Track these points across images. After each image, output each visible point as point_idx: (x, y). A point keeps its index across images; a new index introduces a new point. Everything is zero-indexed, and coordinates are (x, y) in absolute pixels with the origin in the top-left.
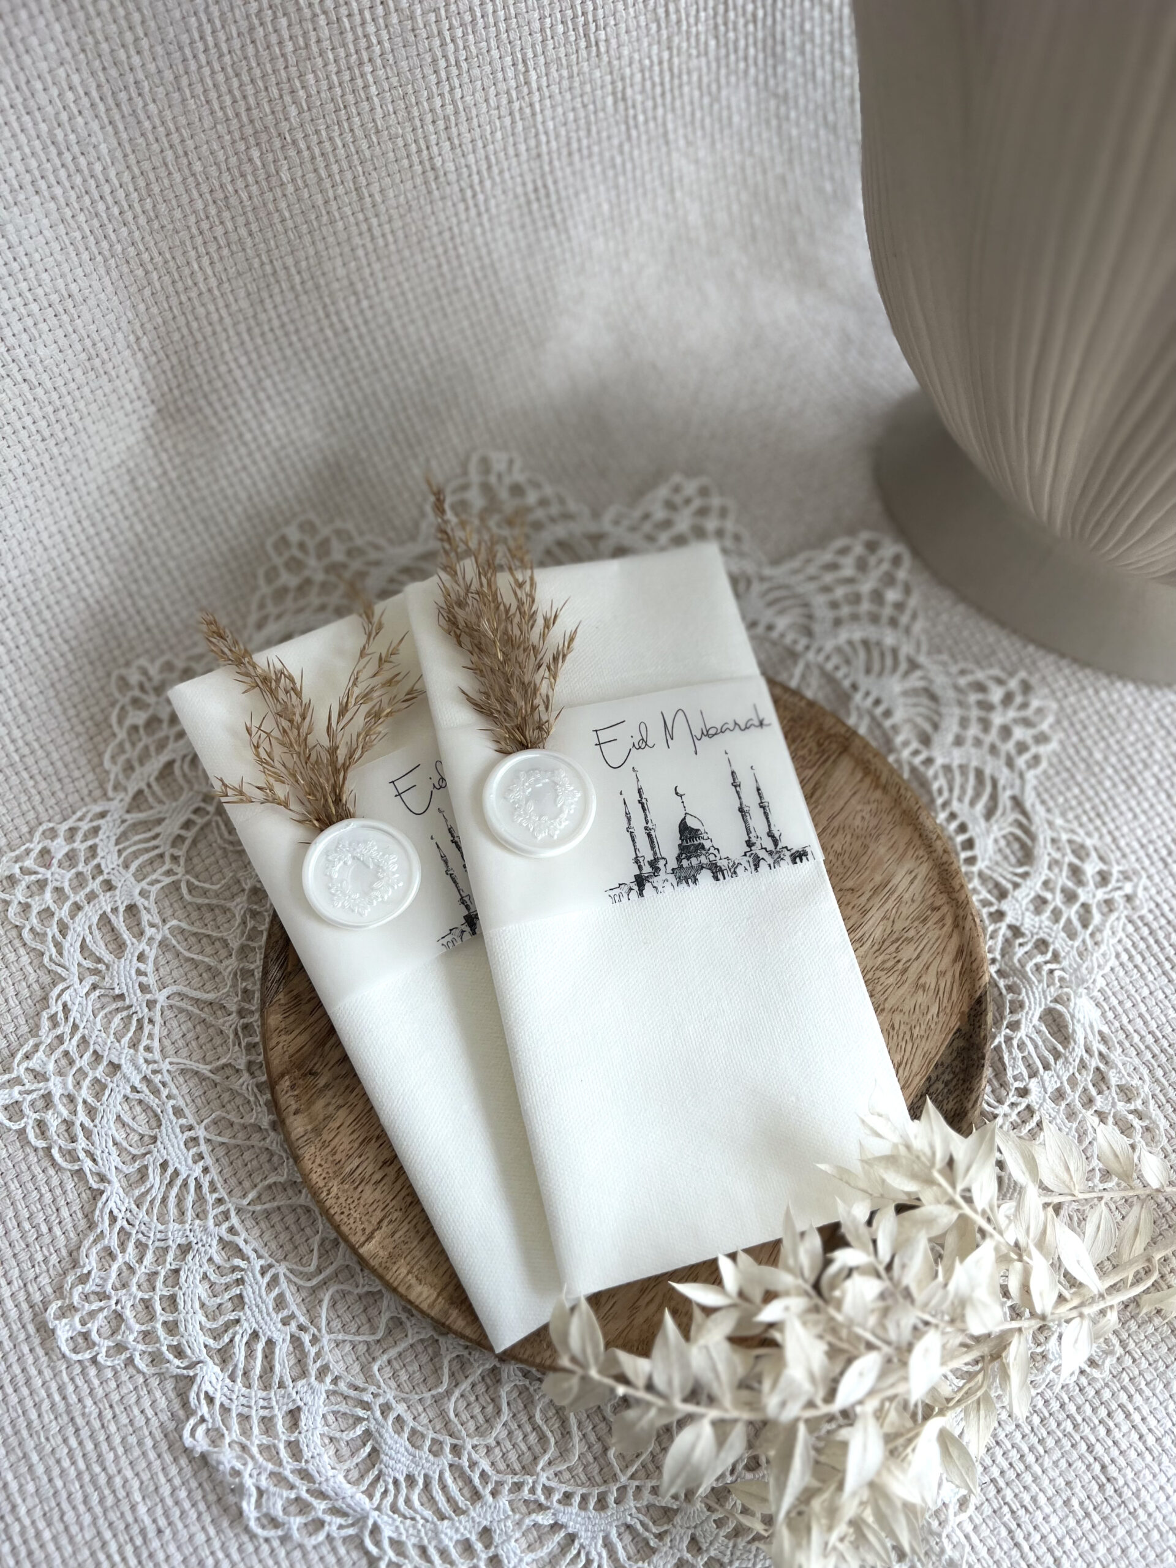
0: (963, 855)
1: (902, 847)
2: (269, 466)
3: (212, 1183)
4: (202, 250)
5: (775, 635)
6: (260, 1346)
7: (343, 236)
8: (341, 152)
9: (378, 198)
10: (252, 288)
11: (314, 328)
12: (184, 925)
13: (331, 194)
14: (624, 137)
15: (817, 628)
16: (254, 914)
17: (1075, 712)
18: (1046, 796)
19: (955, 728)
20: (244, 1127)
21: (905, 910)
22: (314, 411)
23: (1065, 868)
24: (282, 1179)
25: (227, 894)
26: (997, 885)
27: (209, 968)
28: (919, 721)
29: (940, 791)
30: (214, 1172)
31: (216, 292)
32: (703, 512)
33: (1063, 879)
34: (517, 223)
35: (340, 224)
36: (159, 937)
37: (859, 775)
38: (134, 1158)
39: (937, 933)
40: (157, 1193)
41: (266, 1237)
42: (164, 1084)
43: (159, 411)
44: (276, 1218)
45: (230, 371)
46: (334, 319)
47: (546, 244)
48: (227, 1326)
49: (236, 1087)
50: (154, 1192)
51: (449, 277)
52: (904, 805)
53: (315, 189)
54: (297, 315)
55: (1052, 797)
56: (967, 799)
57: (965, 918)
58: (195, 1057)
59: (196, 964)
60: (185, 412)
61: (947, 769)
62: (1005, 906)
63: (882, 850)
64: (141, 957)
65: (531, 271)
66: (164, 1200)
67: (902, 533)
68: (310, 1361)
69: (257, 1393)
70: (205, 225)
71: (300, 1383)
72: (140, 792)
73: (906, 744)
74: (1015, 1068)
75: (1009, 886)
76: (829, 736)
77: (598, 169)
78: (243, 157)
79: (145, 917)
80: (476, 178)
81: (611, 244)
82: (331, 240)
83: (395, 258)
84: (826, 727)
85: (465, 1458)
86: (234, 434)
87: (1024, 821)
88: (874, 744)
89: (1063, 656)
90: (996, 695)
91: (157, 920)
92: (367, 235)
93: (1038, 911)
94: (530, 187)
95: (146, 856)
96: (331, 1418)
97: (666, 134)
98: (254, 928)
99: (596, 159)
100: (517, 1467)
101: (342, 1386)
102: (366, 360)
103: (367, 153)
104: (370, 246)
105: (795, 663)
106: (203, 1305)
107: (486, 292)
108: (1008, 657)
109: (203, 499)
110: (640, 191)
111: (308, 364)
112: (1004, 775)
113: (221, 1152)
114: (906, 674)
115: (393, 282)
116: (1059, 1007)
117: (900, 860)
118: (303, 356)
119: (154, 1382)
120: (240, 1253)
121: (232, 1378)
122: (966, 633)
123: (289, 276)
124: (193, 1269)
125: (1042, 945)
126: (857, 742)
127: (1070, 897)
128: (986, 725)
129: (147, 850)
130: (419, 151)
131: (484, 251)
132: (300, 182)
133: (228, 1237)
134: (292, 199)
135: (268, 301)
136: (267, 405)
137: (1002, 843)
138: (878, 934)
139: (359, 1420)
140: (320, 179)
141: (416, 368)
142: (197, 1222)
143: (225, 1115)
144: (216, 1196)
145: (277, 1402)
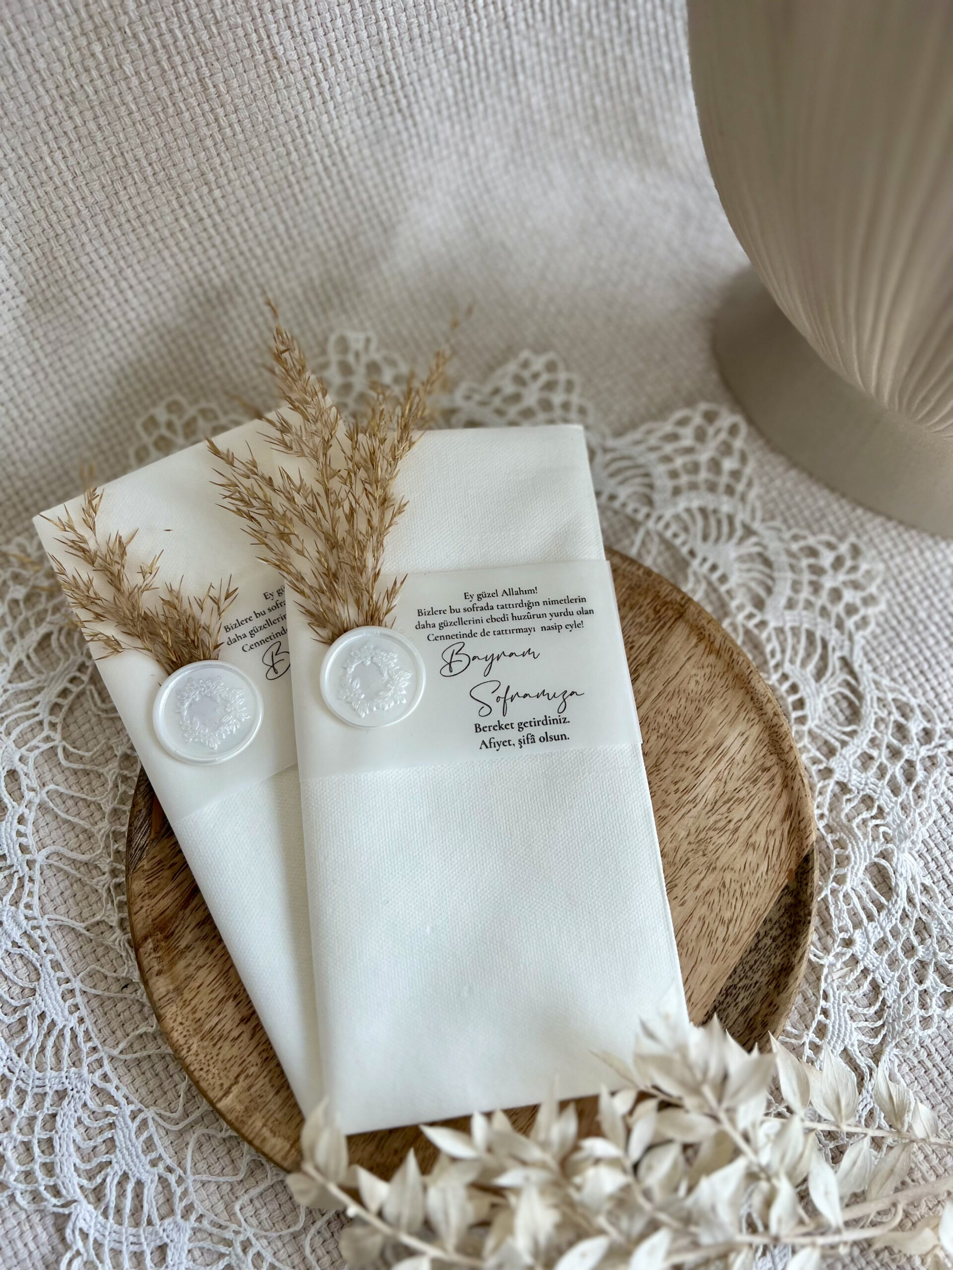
0: (794, 715)
1: (734, 709)
2: (135, 352)
3: (86, 1032)
4: (53, 145)
5: (617, 504)
6: (130, 1187)
7: (190, 127)
8: (182, 43)
9: (222, 88)
10: (106, 180)
11: (169, 219)
12: (61, 789)
13: (175, 86)
14: (464, 21)
15: (657, 497)
16: (125, 779)
17: (901, 573)
18: (873, 655)
19: (788, 592)
20: (117, 980)
21: (737, 772)
22: (175, 298)
23: (891, 725)
24: (151, 1030)
25: (102, 758)
26: (826, 742)
27: (85, 831)
28: (753, 585)
29: (773, 654)
30: (88, 1023)
31: (71, 185)
32: (550, 386)
33: (888, 737)
34: (363, 111)
35: (187, 115)
36: (37, 801)
37: (694, 641)
38: (15, 1009)
39: (767, 792)
40: (35, 1043)
41: (137, 1083)
42: (43, 940)
43: (29, 301)
44: (146, 1065)
45: (91, 262)
46: (189, 209)
47: (393, 130)
48: (100, 1168)
49: (109, 942)
50: (32, 1042)
51: (298, 164)
52: (736, 670)
53: (159, 81)
54: (152, 207)
55: (878, 655)
56: (798, 662)
57: (793, 778)
58: (73, 913)
59: (73, 826)
60: (53, 303)
61: (780, 631)
62: (833, 763)
63: (715, 713)
64: (21, 820)
65: (380, 157)
66: (43, 1049)
67: (739, 403)
68: (177, 1200)
69: (127, 1229)
70: (54, 121)
71: (167, 1221)
72: (20, 663)
73: (740, 608)
74: (841, 920)
75: (837, 744)
76: (666, 603)
77: (440, 53)
78: (86, 52)
79: (24, 781)
80: (319, 65)
81: (457, 128)
82: (179, 130)
83: (244, 148)
84: (662, 594)
86: (100, 321)
87: (853, 682)
88: (709, 609)
89: (889, 518)
90: (827, 559)
91: (35, 784)
92: (214, 125)
93: (865, 767)
94: (374, 74)
95: (26, 724)
96: (197, 1253)
97: (506, 17)
98: (125, 792)
99: (437, 44)
101: (205, 1223)
102: (222, 249)
103: (208, 44)
104: (218, 137)
105: (636, 531)
106: (77, 1148)
107: (336, 179)
108: (838, 520)
109: (75, 384)
110: (483, 74)
111: (166, 254)
112: (834, 637)
113: (95, 1003)
114: (742, 540)
115: (244, 171)
116: (883, 862)
117: (732, 722)
118: (160, 245)
119: (36, 1218)
120: (111, 1099)
121: (105, 1214)
122: (798, 498)
123: (141, 169)
124: (69, 1112)
125: (868, 801)
126: (692, 608)
127: (895, 754)
128: (816, 588)
129: (28, 718)
130: (260, 41)
131: (332, 138)
132: (143, 75)
133: (100, 1084)
134: (138, 91)
135: (122, 193)
136: (130, 294)
137: (832, 701)
138: (710, 795)
139: (222, 1256)
140: (164, 71)
141: (271, 254)
142: (73, 1069)
143: (98, 968)
144: (90, 1044)
145: (146, 1238)
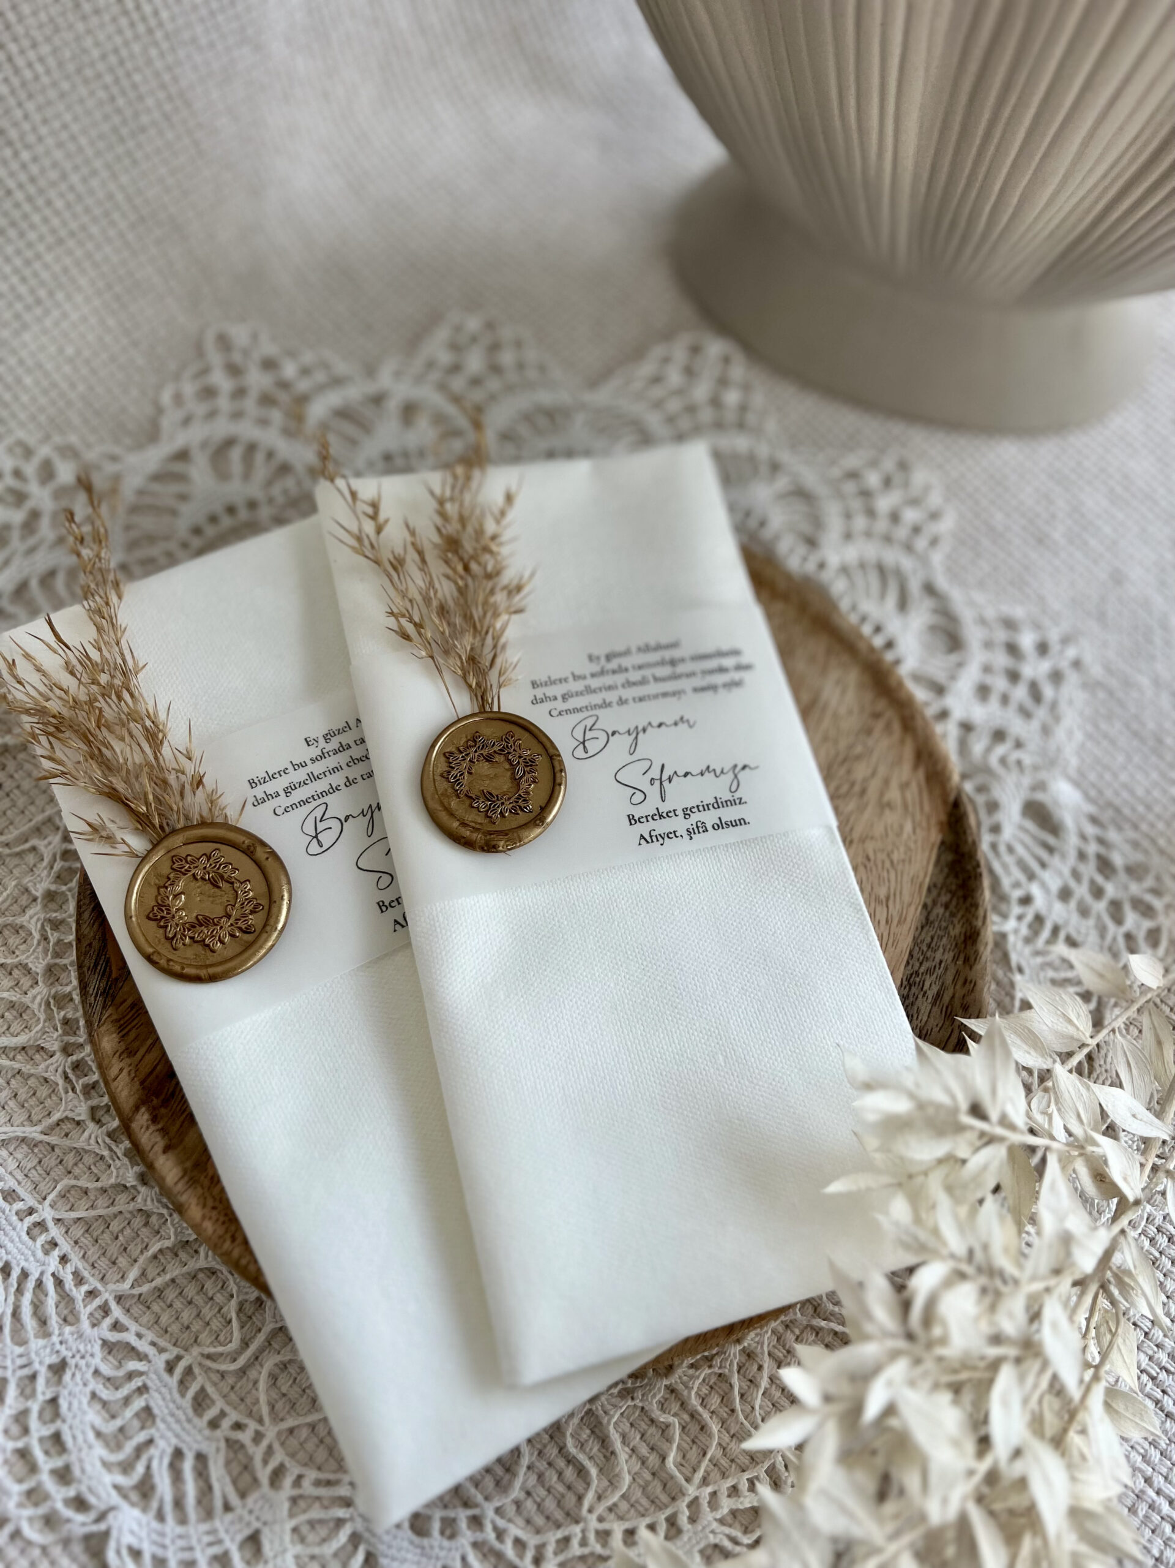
0: (888, 657)
3: (76, 1274)
6: (188, 1466)
16: (56, 925)
19: (840, 523)
20: (104, 1191)
23: (1000, 646)
24: (168, 1243)
26: (932, 682)
27: (12, 1005)
30: (76, 1261)
32: (495, 347)
33: (1001, 660)
41: (164, 1321)
44: (171, 1294)
48: (139, 1450)
49: (81, 1143)
56: (874, 598)
58: (17, 1120)
61: (844, 569)
62: (947, 702)
66: (16, 1314)
68: (258, 1465)
69: (196, 1530)
71: (250, 1501)
73: (792, 551)
74: (1009, 876)
75: (946, 680)
85: (489, 1528)
87: (942, 606)
90: (873, 479)
93: (984, 700)
96: (305, 1530)
100: (559, 1515)
101: (307, 1487)
106: (99, 1434)
113: (78, 1231)
114: (770, 477)
116: (1038, 796)
120: (133, 1352)
121: (160, 1517)
124: (76, 1391)
127: (1014, 676)
128: (871, 513)
133: (113, 1337)
137: (925, 636)
139: (340, 1523)
142: (68, 1329)
143: (73, 1182)
144: (85, 1288)
145: (227, 1531)
